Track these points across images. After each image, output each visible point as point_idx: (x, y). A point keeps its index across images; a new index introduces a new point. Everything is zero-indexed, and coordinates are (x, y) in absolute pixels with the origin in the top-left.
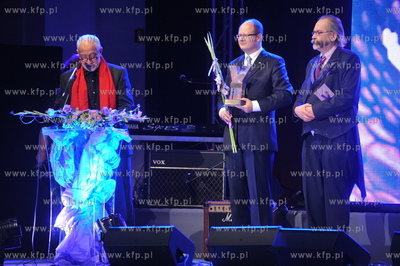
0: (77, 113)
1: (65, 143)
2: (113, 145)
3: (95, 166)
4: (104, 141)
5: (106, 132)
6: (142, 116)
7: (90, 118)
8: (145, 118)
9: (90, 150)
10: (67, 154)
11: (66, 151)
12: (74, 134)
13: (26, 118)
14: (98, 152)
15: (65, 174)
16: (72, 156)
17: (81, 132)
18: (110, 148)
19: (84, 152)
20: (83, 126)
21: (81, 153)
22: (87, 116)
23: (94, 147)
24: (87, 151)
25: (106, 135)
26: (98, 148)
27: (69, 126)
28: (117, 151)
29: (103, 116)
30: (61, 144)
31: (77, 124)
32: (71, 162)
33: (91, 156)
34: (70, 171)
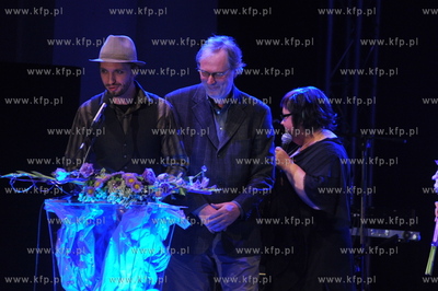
0: (103, 176)
1: (81, 227)
2: (160, 232)
3: (129, 266)
4: (145, 226)
5: (150, 210)
6: (209, 186)
7: (123, 185)
8: (213, 189)
9: (122, 239)
10: (83, 245)
11: (82, 239)
12: (95, 212)
13: (20, 183)
14: (134, 242)
15: (78, 278)
16: (92, 249)
17: (108, 209)
18: (153, 237)
19: (112, 242)
20: (112, 199)
21: (106, 244)
22: (119, 184)
23: (129, 235)
24: (117, 240)
25: (148, 216)
26: (135, 236)
27: (89, 199)
28: (165, 243)
29: (145, 183)
30: (74, 226)
31: (102, 194)
32: (89, 258)
33: (122, 249)
34: (88, 273)
